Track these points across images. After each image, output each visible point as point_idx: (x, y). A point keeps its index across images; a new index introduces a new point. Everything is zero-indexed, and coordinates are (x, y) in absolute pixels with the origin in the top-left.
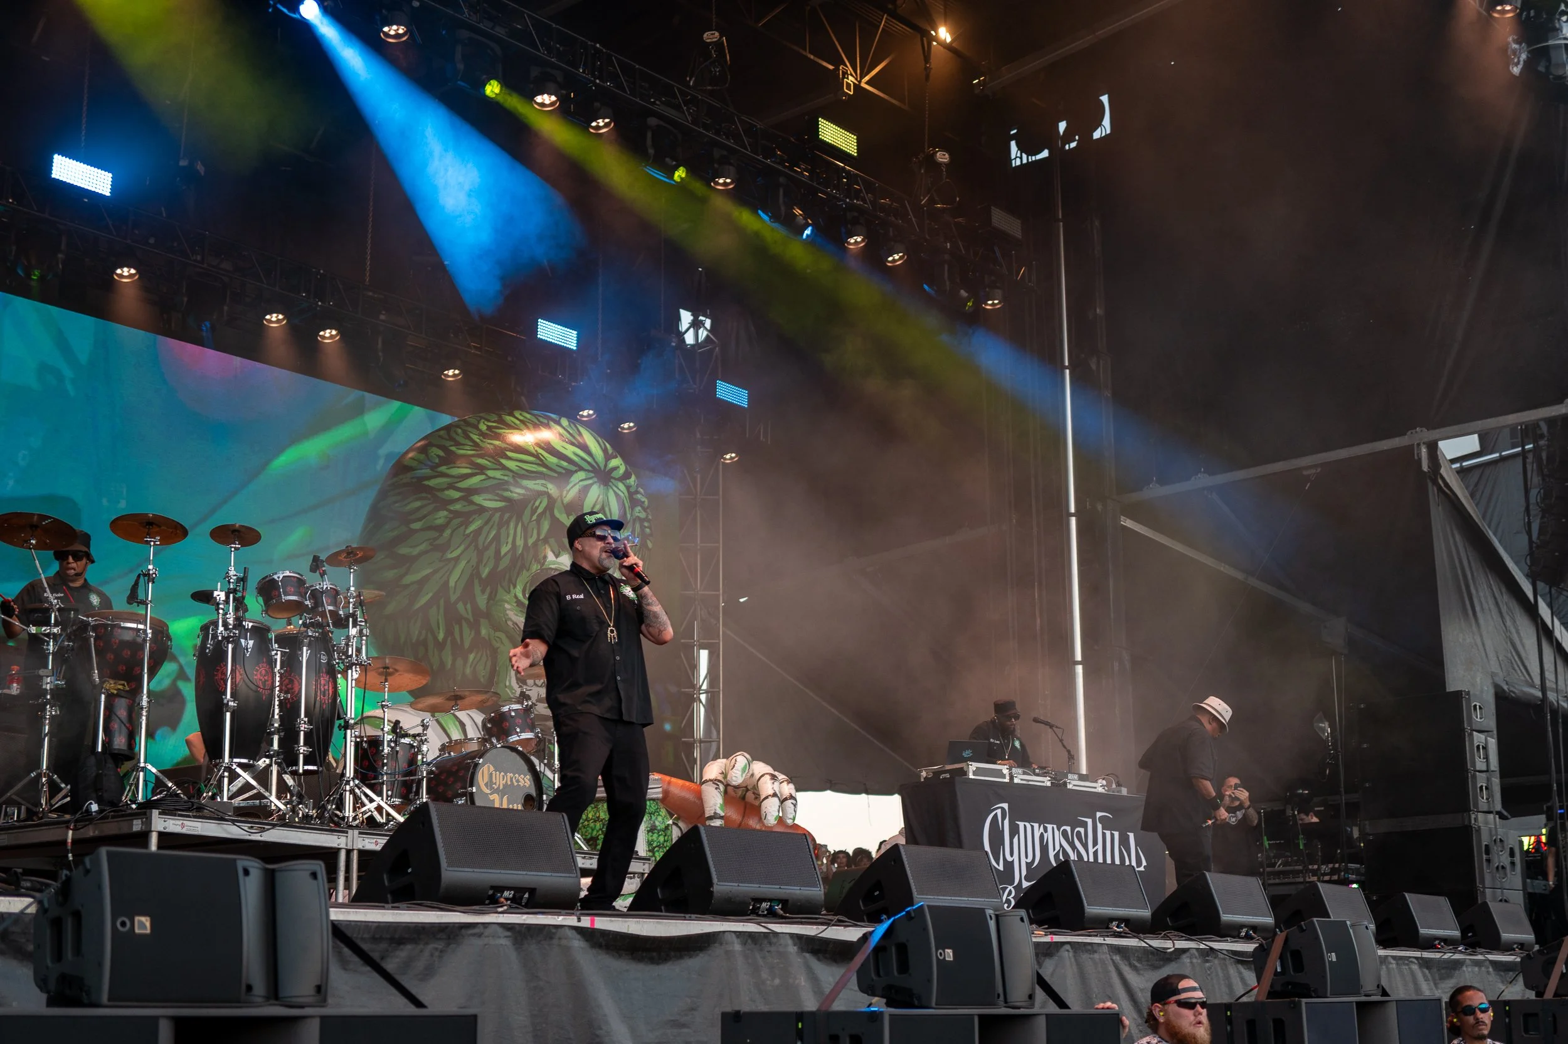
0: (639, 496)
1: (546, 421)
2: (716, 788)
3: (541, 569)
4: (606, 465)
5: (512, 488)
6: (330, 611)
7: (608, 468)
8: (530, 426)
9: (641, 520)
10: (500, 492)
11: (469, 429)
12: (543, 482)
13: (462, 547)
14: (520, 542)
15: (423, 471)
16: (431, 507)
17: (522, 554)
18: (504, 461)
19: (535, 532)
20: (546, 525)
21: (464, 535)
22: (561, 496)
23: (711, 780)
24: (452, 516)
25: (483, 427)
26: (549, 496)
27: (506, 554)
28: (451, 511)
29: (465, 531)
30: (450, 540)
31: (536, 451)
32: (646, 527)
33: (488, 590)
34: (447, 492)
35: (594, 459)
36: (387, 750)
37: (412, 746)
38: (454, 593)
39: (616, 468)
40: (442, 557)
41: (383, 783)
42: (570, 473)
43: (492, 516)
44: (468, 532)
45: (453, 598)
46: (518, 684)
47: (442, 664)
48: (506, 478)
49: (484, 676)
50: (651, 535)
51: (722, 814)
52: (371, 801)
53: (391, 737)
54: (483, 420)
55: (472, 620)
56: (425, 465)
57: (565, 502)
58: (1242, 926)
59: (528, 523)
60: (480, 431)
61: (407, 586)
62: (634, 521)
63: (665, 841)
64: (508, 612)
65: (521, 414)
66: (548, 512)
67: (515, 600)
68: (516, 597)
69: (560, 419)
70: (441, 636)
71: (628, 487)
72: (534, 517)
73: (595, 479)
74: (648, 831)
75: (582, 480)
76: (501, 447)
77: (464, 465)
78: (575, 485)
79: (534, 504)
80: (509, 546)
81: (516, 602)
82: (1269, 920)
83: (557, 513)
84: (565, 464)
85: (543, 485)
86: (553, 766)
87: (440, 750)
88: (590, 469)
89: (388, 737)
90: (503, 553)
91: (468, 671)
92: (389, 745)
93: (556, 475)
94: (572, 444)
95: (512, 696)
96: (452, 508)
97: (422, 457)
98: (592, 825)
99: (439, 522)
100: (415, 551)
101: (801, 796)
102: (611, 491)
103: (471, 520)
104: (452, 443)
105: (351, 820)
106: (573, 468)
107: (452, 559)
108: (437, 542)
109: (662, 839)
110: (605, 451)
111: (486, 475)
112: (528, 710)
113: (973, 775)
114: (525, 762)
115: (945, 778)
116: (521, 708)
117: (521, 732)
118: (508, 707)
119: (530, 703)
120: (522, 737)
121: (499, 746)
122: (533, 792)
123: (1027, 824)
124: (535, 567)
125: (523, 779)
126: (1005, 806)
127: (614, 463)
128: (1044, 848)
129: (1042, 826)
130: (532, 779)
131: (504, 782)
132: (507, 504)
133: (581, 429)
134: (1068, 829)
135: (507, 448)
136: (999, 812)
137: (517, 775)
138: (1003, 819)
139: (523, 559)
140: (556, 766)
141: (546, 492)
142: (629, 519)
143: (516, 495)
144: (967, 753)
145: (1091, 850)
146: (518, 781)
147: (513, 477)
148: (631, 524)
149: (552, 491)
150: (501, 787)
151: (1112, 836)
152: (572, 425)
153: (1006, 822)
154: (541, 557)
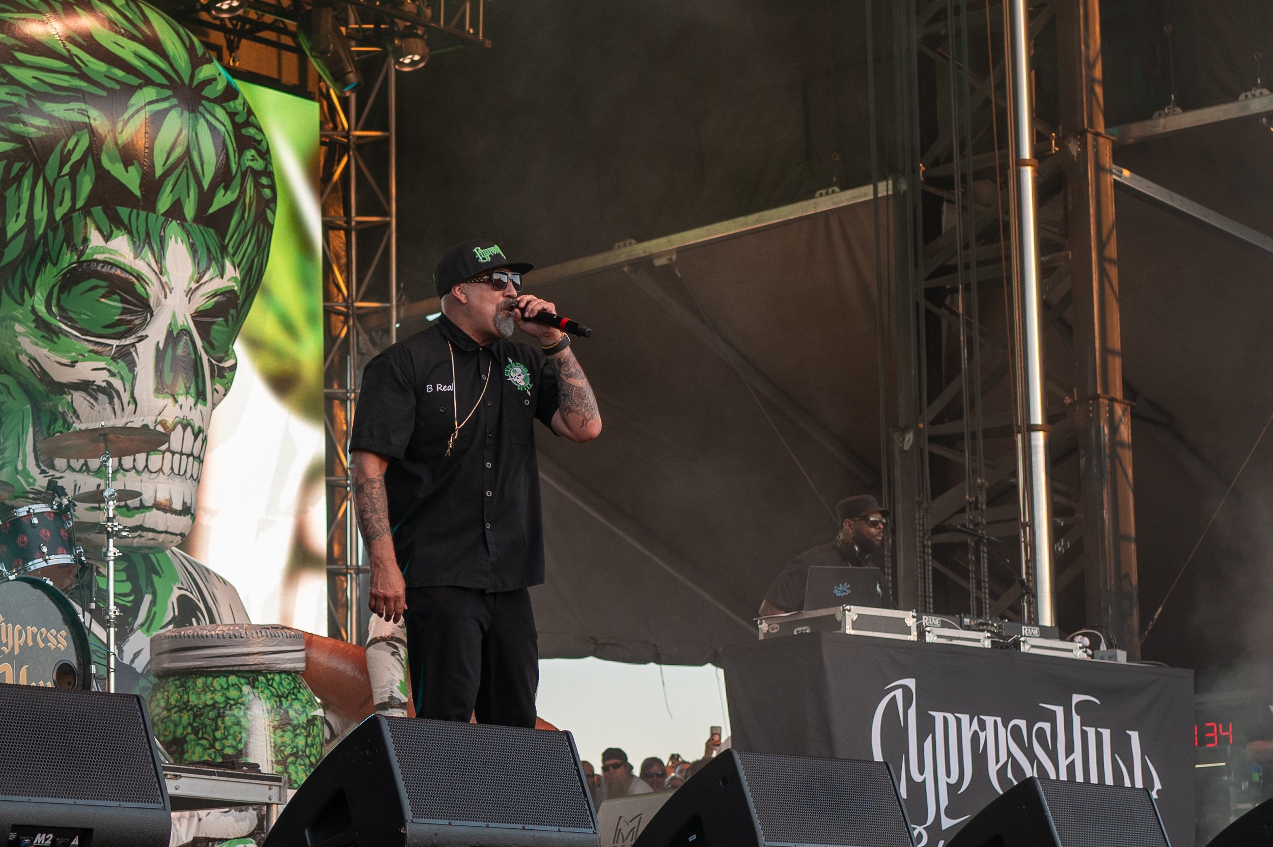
0: (251, 131)
2: (393, 654)
3: (80, 263)
4: (192, 77)
5: (25, 117)
7: (195, 83)
8: (58, 6)
9: (256, 175)
10: (3, 124)
12: (83, 106)
14: (40, 214)
17: (44, 235)
18: (11, 70)
19: (68, 195)
20: (86, 184)
22: (113, 130)
23: (383, 639)
26: (92, 132)
27: (17, 235)
31: (69, 51)
32: (264, 186)
35: (171, 64)
39: (211, 81)
42: (130, 90)
46: (39, 467)
48: (15, 99)
50: (273, 200)
51: (405, 699)
57: (120, 142)
59: (55, 181)
62: (244, 176)
63: (307, 745)
64: (19, 339)
66: (90, 159)
67: (33, 317)
68: (34, 311)
71: (232, 115)
72: (66, 169)
73: (174, 101)
74: (275, 728)
75: (149, 103)
76: (5, 45)
78: (138, 111)
79: (65, 145)
80: (22, 221)
81: (34, 321)
83: (106, 163)
84: (119, 73)
85: (82, 112)
86: (107, 614)
88: (165, 81)
90: (10, 234)
93: (104, 94)
94: (133, 38)
95: (28, 489)
98: (175, 717)
102: (202, 121)
106: (134, 81)
109: (301, 741)
110: (191, 50)
112: (62, 513)
113: (853, 629)
114: (59, 608)
115: (801, 635)
116: (49, 509)
117: (49, 554)
118: (26, 508)
119: (65, 502)
120: (51, 563)
121: (12, 577)
122: (73, 661)
123: (950, 716)
124: (68, 259)
125: (55, 637)
126: (911, 683)
127: (206, 71)
128: (980, 759)
129: (976, 718)
130: (70, 636)
131: (22, 641)
132: (18, 146)
133: (148, 12)
134: (1022, 724)
135: (17, 45)
136: (899, 693)
137: (43, 630)
138: (907, 706)
139: (46, 244)
140: (111, 613)
141: (86, 123)
142: (234, 171)
143: (32, 130)
144: (841, 590)
145: (1063, 763)
146: (45, 640)
147: (28, 97)
148: (237, 181)
149: (98, 123)
150: (17, 651)
151: (1099, 736)
152: (131, 4)
153: (912, 712)
154: (78, 239)
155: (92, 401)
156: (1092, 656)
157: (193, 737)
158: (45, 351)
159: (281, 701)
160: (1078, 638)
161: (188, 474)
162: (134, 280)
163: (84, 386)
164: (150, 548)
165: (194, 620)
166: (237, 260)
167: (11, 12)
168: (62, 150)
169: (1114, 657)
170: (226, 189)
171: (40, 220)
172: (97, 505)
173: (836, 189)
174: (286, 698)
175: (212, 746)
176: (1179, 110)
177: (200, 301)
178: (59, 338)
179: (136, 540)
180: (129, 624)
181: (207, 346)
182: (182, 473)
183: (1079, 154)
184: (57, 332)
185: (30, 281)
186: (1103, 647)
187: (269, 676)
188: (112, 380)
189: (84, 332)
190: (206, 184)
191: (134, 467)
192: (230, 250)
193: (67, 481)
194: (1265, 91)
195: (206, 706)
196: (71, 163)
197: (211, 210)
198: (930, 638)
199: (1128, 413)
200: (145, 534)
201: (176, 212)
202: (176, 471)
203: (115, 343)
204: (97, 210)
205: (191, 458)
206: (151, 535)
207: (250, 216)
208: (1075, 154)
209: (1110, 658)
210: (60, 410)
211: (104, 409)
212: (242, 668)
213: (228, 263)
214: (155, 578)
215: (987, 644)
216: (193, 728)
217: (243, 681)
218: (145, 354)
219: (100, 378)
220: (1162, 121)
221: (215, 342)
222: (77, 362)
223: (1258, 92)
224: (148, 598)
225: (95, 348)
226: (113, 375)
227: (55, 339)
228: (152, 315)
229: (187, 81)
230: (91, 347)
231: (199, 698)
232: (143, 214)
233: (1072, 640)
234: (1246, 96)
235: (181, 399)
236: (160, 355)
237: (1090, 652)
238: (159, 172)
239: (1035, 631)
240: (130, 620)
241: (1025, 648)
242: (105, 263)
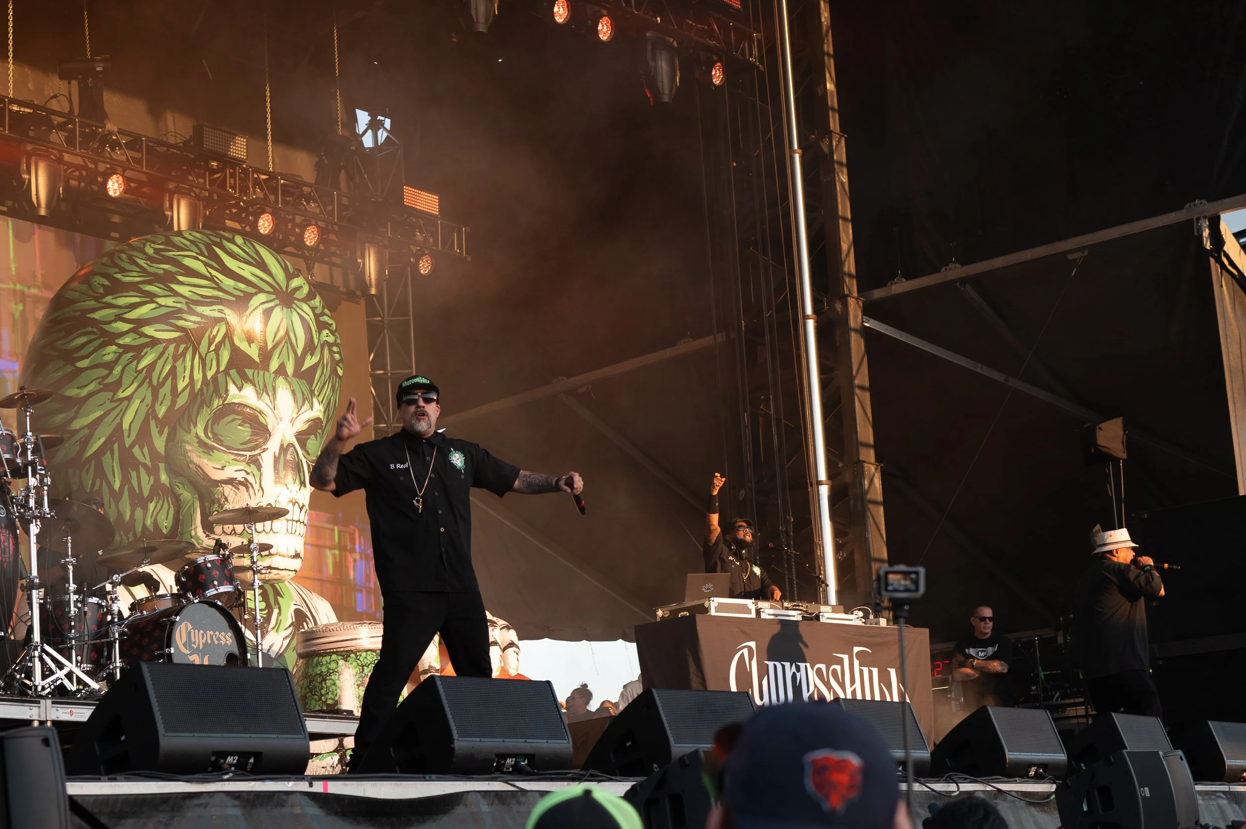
0: (326, 318)
1: (218, 240)
3: (223, 404)
4: (287, 286)
5: (185, 316)
6: (6, 459)
7: (290, 290)
9: (330, 345)
10: (172, 321)
11: (135, 253)
12: (221, 307)
13: (135, 385)
14: (198, 376)
15: (87, 303)
16: (97, 343)
17: (201, 389)
18: (175, 287)
19: (214, 363)
20: (225, 356)
21: (136, 371)
22: (240, 323)
24: (121, 350)
25: (150, 251)
26: (227, 324)
27: (184, 389)
28: (119, 346)
29: (137, 367)
30: (121, 377)
31: (210, 273)
32: (335, 353)
33: (166, 431)
34: (114, 325)
35: (274, 279)
36: (73, 610)
37: (100, 606)
38: (129, 437)
39: (299, 288)
40: (113, 396)
41: (71, 648)
42: (248, 297)
43: (165, 349)
44: (140, 367)
45: (128, 442)
46: (205, 533)
47: (120, 515)
49: (166, 527)
50: (341, 360)
51: (438, 667)
52: (61, 666)
53: (77, 596)
54: (149, 243)
55: (149, 464)
56: (90, 296)
57: (245, 330)
58: (1031, 764)
59: (206, 354)
60: (147, 254)
61: (77, 431)
64: (189, 454)
65: (190, 234)
66: (227, 340)
67: (197, 440)
68: (197, 436)
69: (234, 237)
70: (117, 486)
71: (313, 309)
72: (213, 347)
73: (277, 302)
75: (262, 304)
77: (131, 293)
78: (256, 308)
79: (211, 332)
80: (187, 380)
81: (197, 443)
82: (1062, 757)
83: (237, 342)
84: (242, 286)
85: (221, 311)
86: (255, 621)
87: (130, 609)
88: (271, 290)
89: (73, 597)
90: (180, 389)
91: (149, 522)
92: (76, 606)
93: (233, 299)
94: (250, 264)
96: (121, 342)
97: (84, 287)
99: (108, 358)
100: (84, 392)
101: (524, 644)
102: (295, 314)
103: (143, 354)
104: (117, 270)
105: (39, 689)
106: (252, 290)
107: (125, 399)
108: (110, 380)
110: (285, 269)
111: (157, 303)
112: (225, 560)
113: (716, 612)
114: (225, 618)
115: (684, 617)
116: (217, 558)
117: (219, 585)
118: (203, 558)
119: (227, 553)
120: (220, 591)
121: (196, 601)
122: (235, 650)
123: (777, 664)
124: (217, 403)
125: (225, 637)
126: (753, 644)
127: (296, 282)
128: (797, 689)
129: (794, 664)
130: (233, 636)
131: (204, 641)
132: (182, 334)
133: (258, 247)
134: (823, 667)
135: (178, 272)
136: (745, 651)
137: (217, 633)
138: (751, 659)
139: (202, 394)
140: (258, 621)
141: (223, 318)
142: (316, 344)
143: (190, 324)
144: (707, 588)
145: (849, 690)
146: (219, 639)
147: (187, 304)
148: (318, 350)
149: (230, 317)
150: (201, 647)
151: (871, 673)
152: (247, 243)
153: (754, 662)
154: (222, 391)
155: (236, 490)
156: (865, 623)
157: (310, 694)
158: (205, 461)
159: (363, 669)
160: (855, 612)
161: (297, 533)
162: (257, 413)
163: (231, 481)
164: (276, 580)
165: (305, 624)
166: (321, 399)
167: (174, 251)
168: (209, 336)
169: (878, 623)
170: (312, 355)
171: (198, 380)
172: (242, 555)
173: (691, 339)
174: (368, 666)
175: (320, 699)
176: (904, 280)
177: (300, 426)
178: (213, 452)
179: (267, 575)
180: (265, 628)
181: (305, 453)
182: (293, 532)
183: (842, 309)
184: (212, 448)
185: (194, 418)
186: (871, 617)
187: (358, 654)
188: (247, 477)
189: (228, 448)
190: (299, 352)
191: (264, 530)
192: (316, 393)
193: (224, 539)
194: (958, 265)
195: (317, 674)
196: (215, 343)
197: (303, 369)
198: (763, 616)
199: (879, 470)
200: (272, 571)
201: (281, 371)
202: (290, 531)
203: (248, 454)
204: (233, 372)
205: (299, 523)
206: (276, 572)
207: (327, 372)
208: (840, 310)
209: (876, 624)
210: (217, 497)
211: (244, 495)
212: (339, 650)
213: (315, 401)
214: (279, 598)
215: (799, 618)
216: (309, 689)
217: (340, 657)
218: (267, 460)
219: (240, 476)
220: (893, 287)
221: (309, 450)
222: (225, 466)
223: (953, 266)
224: (276, 611)
225: (236, 457)
226: (248, 473)
227: (211, 453)
228: (270, 436)
229: (284, 289)
230: (233, 457)
231: (313, 670)
232: (261, 373)
233: (852, 613)
234: (946, 269)
235: (291, 486)
236: (276, 460)
237: (863, 620)
238: (270, 346)
239: (829, 609)
240: (266, 625)
241: (822, 620)
242: (240, 404)
